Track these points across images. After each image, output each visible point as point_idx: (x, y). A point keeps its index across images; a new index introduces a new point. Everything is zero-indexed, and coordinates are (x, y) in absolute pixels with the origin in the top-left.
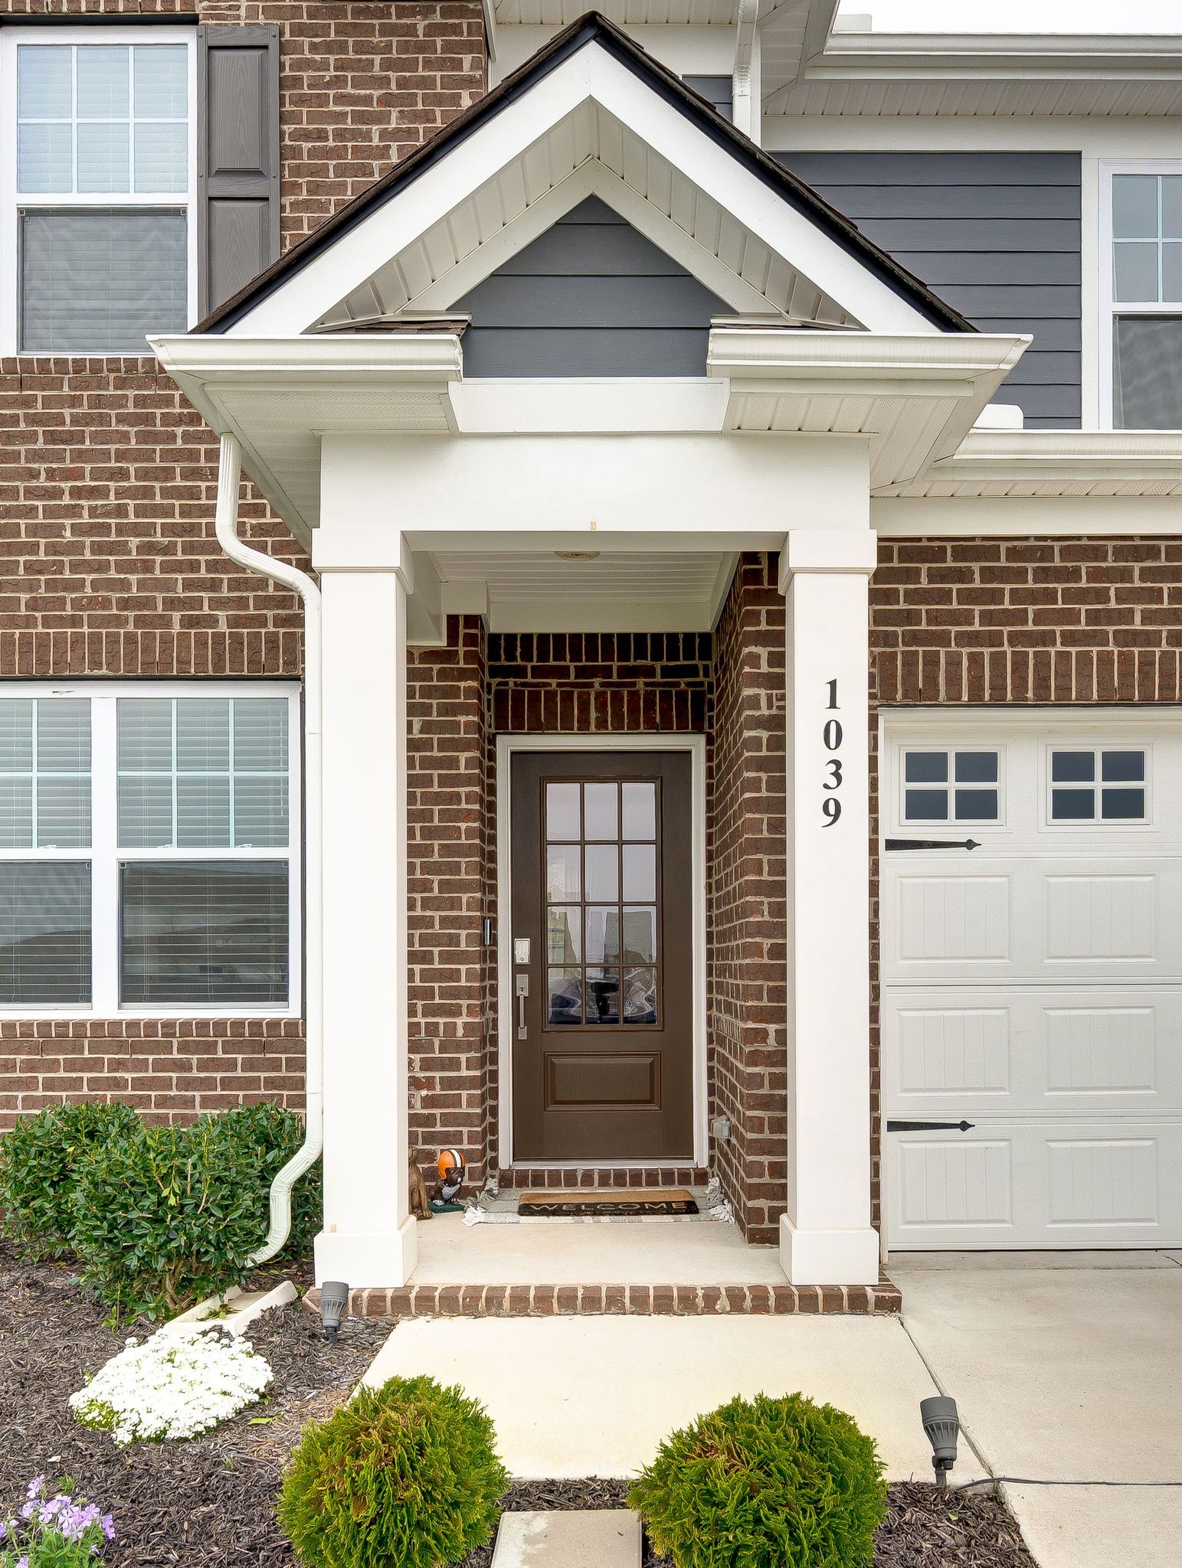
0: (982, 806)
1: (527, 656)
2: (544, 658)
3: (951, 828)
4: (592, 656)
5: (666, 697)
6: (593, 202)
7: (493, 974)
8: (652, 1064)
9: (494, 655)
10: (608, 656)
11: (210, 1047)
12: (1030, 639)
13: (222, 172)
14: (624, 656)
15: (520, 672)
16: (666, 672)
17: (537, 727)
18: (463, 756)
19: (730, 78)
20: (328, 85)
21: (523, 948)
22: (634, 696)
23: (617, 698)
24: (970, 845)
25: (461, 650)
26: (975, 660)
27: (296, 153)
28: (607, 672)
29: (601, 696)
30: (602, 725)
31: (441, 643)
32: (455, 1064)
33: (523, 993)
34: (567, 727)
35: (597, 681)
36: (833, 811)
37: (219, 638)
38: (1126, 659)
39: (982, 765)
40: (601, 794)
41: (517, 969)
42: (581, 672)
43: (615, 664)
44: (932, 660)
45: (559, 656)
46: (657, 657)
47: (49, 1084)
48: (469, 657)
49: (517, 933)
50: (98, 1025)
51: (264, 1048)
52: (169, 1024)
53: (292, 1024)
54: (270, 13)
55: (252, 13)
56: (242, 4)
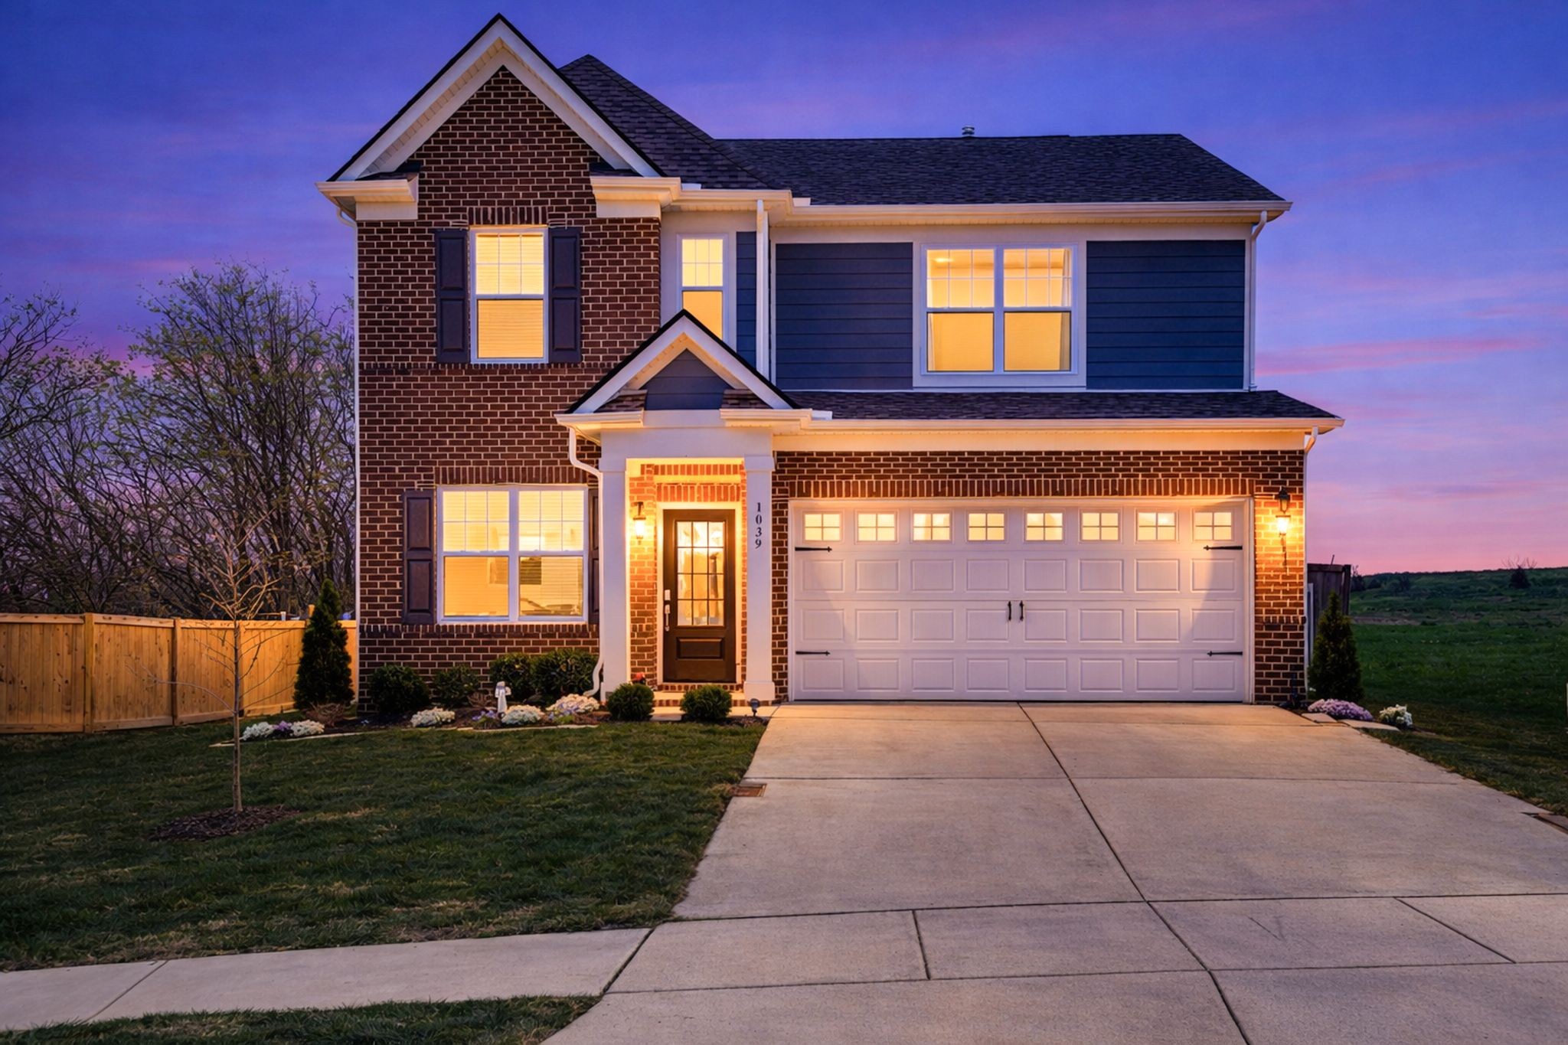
1: (669, 473)
2: (676, 473)
4: (695, 473)
6: (686, 352)
7: (656, 606)
8: (721, 643)
12: (844, 478)
13: (559, 288)
17: (673, 499)
19: (755, 234)
20: (600, 250)
21: (668, 593)
25: (645, 476)
26: (824, 484)
27: (587, 277)
30: (699, 500)
31: (638, 474)
32: (643, 642)
33: (668, 612)
36: (758, 544)
40: (700, 527)
41: (665, 603)
42: (691, 479)
43: (705, 476)
44: (808, 484)
45: (682, 473)
47: (493, 650)
48: (649, 478)
49: (665, 588)
50: (512, 627)
51: (575, 636)
52: (538, 627)
53: (584, 626)
54: (576, 222)
55: (570, 223)
56: (566, 219)
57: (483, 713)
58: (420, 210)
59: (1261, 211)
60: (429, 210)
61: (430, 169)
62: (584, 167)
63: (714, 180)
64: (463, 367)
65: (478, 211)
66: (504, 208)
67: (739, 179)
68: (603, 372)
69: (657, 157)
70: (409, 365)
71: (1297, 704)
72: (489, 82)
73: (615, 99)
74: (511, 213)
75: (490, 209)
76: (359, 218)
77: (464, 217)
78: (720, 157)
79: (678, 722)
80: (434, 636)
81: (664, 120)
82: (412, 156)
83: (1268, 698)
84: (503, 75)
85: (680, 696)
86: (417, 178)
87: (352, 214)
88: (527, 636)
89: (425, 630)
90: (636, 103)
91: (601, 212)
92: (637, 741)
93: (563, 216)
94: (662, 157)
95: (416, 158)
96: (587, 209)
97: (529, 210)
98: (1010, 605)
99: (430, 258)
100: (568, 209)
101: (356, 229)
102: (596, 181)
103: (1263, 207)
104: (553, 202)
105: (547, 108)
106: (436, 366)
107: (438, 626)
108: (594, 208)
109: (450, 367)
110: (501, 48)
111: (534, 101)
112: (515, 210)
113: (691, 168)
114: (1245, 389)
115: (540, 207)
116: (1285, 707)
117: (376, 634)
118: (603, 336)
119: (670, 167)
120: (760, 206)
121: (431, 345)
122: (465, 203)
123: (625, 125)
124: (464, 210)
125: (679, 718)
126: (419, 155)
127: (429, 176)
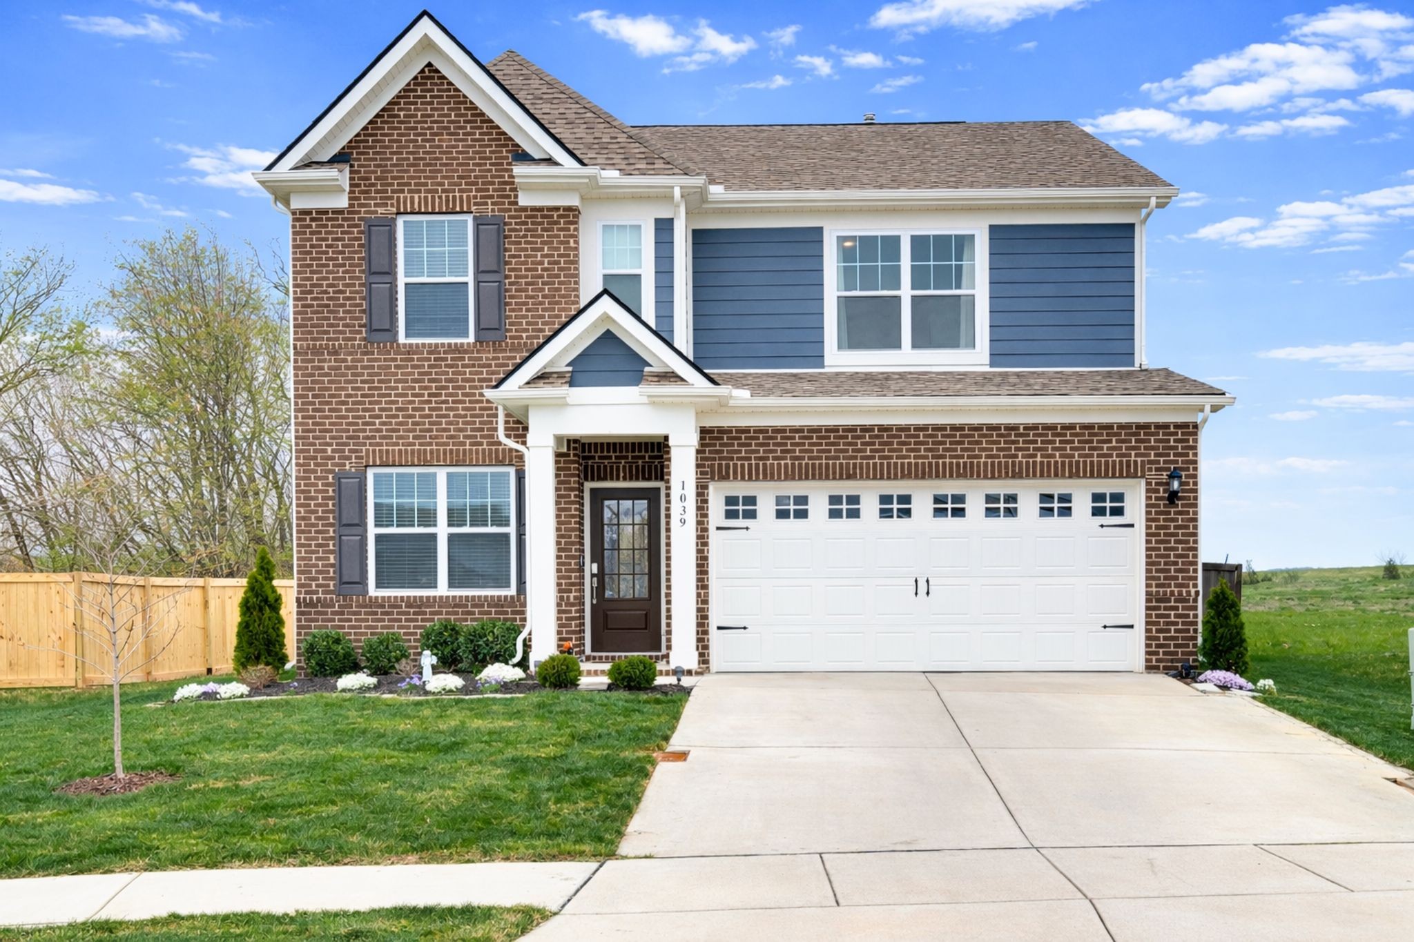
0: (751, 515)
1: (596, 452)
2: (602, 451)
3: (740, 522)
4: (621, 451)
5: (650, 467)
6: (608, 332)
7: (583, 577)
8: (646, 615)
9: (584, 451)
10: (627, 451)
11: (483, 606)
12: (761, 459)
13: (483, 272)
14: (633, 451)
15: (593, 457)
16: (650, 457)
17: (600, 479)
18: (572, 494)
19: (672, 219)
20: (522, 237)
21: (595, 566)
22: (637, 467)
23: (631, 468)
24: (747, 528)
25: (572, 452)
26: (743, 466)
27: (510, 263)
28: (627, 457)
29: (624, 467)
30: (625, 479)
31: (565, 450)
32: (570, 612)
33: (595, 585)
34: (612, 479)
35: (623, 461)
36: (683, 522)
37: (484, 450)
38: (793, 465)
39: (751, 500)
40: (626, 504)
41: (593, 575)
42: (617, 457)
43: (630, 454)
44: (728, 466)
45: (608, 451)
46: (646, 451)
47: (423, 620)
48: (575, 455)
49: (592, 562)
50: (441, 597)
51: (502, 606)
52: (467, 597)
53: (512, 597)
54: (500, 210)
55: (493, 210)
56: (490, 207)
57: (408, 680)
58: (350, 199)
59: (1150, 197)
60: (359, 199)
61: (359, 160)
62: (507, 158)
63: (633, 167)
64: (392, 347)
65: (405, 198)
66: (430, 195)
67: (656, 166)
68: (527, 351)
69: (576, 146)
70: (340, 345)
71: (1187, 674)
72: (415, 78)
73: (537, 92)
74: (437, 200)
75: (416, 196)
76: (293, 206)
77: (392, 205)
78: (637, 145)
79: (604, 691)
80: (365, 607)
81: (583, 111)
82: (343, 148)
83: (1157, 668)
84: (430, 71)
85: (607, 667)
86: (347, 169)
87: (287, 203)
88: (456, 606)
89: (358, 601)
90: (556, 96)
91: (524, 200)
92: (563, 708)
93: (486, 204)
94: (581, 146)
95: (346, 150)
96: (509, 196)
97: (454, 197)
98: (916, 581)
99: (359, 246)
100: (492, 197)
101: (290, 217)
102: (519, 170)
103: (1152, 194)
104: (477, 190)
105: (471, 103)
106: (365, 346)
107: (370, 597)
108: (516, 196)
109: (379, 347)
110: (427, 44)
111: (459, 96)
112: (440, 197)
113: (610, 156)
114: (1137, 368)
115: (465, 195)
116: (1174, 676)
117: (311, 604)
118: (526, 317)
119: (589, 156)
120: (677, 192)
121: (360, 326)
122: (393, 191)
123: (545, 116)
124: (392, 198)
125: (605, 687)
126: (349, 147)
127: (359, 166)
